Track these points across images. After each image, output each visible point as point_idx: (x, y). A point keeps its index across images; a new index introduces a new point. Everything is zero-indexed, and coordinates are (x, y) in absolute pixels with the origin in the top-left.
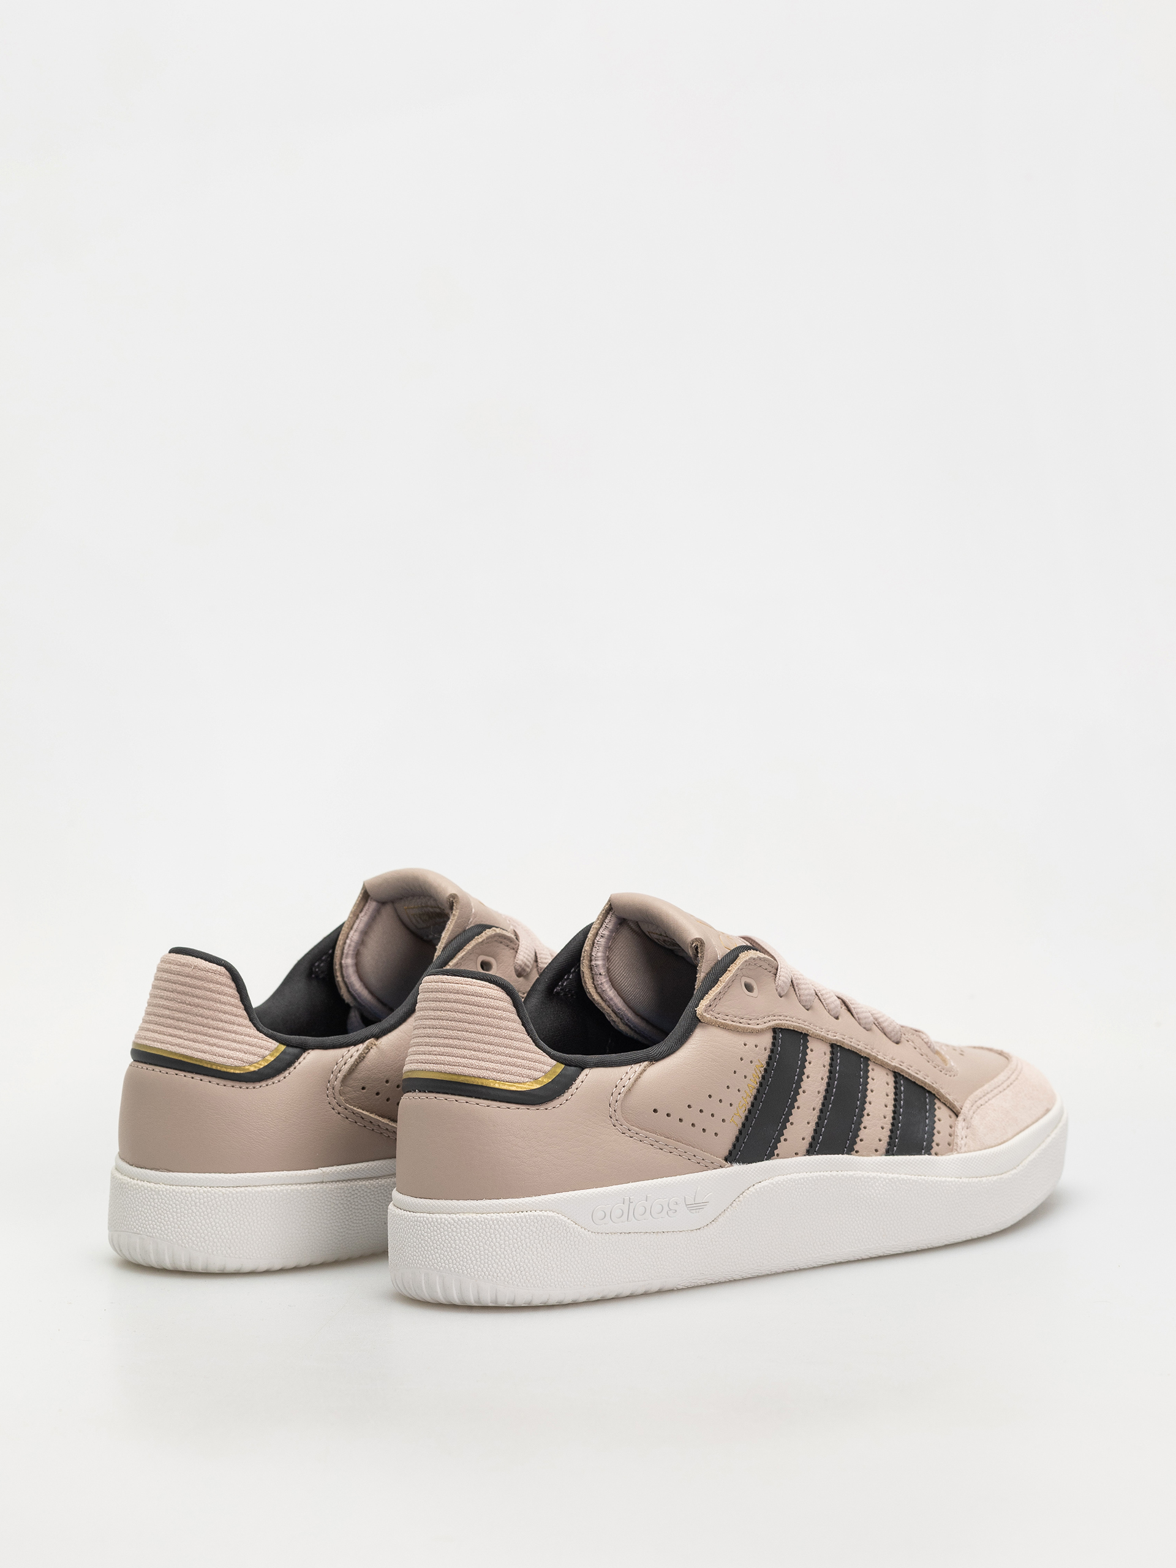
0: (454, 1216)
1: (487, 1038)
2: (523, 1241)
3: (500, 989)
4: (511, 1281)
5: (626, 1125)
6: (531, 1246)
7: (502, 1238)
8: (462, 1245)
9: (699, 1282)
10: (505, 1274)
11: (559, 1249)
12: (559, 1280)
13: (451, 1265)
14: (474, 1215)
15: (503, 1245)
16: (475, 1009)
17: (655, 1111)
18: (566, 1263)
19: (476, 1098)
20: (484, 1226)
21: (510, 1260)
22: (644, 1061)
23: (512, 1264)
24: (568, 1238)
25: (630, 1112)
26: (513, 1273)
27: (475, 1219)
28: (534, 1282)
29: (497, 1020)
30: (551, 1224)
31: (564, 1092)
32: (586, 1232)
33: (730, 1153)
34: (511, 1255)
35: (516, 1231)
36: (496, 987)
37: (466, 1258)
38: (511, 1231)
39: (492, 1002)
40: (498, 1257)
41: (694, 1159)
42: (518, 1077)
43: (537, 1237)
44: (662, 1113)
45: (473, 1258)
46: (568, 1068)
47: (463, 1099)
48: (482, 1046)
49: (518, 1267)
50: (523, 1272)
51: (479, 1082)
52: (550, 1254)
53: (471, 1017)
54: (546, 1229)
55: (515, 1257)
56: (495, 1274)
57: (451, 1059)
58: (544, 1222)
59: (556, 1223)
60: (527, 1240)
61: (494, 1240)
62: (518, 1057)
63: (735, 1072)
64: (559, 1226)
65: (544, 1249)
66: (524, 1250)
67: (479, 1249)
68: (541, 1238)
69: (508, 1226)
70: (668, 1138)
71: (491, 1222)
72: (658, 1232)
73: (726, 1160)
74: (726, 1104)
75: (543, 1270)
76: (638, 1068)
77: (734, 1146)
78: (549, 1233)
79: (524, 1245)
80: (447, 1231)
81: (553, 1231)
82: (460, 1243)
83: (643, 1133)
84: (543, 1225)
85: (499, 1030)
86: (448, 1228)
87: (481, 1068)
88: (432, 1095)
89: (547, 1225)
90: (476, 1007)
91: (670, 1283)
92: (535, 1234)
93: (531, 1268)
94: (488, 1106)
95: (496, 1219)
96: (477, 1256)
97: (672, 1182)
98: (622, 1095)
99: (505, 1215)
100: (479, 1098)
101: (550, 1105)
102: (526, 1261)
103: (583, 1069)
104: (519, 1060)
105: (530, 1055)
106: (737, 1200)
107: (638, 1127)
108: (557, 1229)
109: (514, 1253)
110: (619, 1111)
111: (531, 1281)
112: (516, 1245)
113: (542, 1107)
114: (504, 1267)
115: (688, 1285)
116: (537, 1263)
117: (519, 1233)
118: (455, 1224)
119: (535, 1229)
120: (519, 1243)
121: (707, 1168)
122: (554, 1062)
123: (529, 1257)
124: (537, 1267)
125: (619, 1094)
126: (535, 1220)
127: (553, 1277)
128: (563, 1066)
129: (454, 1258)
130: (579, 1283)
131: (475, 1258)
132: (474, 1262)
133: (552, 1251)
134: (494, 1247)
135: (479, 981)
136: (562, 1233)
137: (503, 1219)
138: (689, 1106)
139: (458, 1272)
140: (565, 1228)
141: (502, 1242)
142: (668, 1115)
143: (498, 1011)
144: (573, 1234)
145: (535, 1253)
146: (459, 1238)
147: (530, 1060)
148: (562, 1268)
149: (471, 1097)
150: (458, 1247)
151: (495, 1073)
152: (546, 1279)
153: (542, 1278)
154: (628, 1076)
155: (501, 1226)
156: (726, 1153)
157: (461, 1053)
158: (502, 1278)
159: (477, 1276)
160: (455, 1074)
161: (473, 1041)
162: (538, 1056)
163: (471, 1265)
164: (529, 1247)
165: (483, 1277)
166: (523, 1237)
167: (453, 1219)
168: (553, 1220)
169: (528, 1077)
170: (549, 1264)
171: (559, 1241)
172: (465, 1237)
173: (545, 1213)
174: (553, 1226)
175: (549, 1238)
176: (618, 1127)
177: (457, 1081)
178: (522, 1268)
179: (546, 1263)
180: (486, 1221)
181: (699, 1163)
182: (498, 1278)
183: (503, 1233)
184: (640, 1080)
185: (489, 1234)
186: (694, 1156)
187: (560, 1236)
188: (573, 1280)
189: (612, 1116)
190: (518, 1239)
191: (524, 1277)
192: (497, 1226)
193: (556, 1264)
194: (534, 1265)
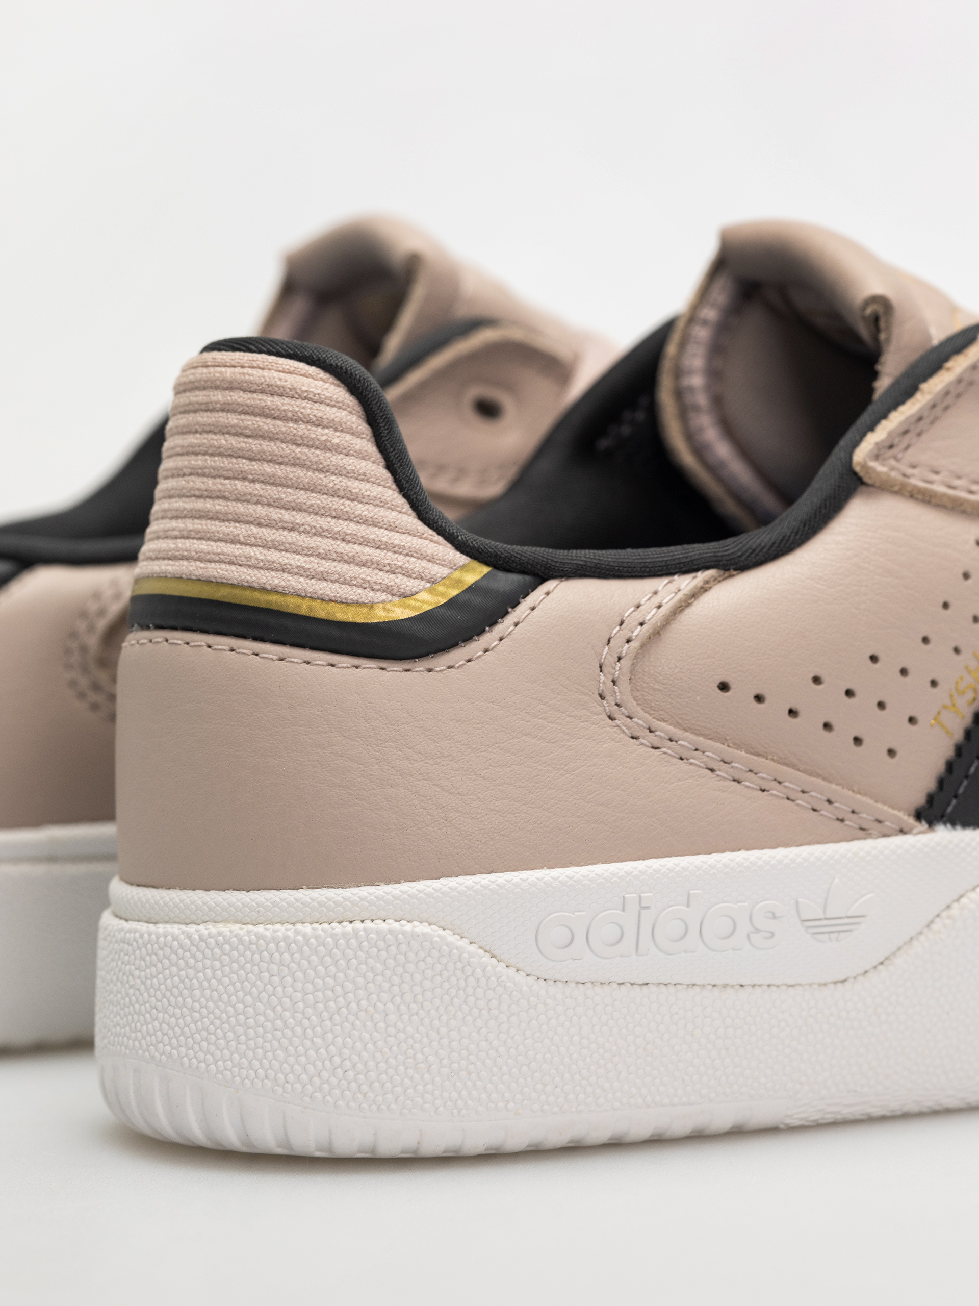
0: (192, 929)
1: (288, 495)
2: (351, 995)
3: (332, 379)
4: (318, 1095)
5: (642, 718)
6: (371, 1009)
7: (299, 985)
8: (207, 1001)
9: (847, 1112)
10: (304, 1077)
11: (444, 1018)
12: (445, 1094)
13: (183, 1050)
14: (236, 928)
15: (301, 1005)
16: (266, 425)
17: (724, 687)
18: (464, 1053)
19: (255, 639)
20: (256, 956)
21: (317, 1040)
22: (707, 568)
23: (323, 1051)
24: (470, 990)
25: (657, 686)
26: (325, 1075)
27: (236, 936)
28: (380, 1098)
29: (318, 452)
30: (422, 954)
31: (481, 632)
32: (520, 978)
33: (931, 799)
34: (318, 1029)
35: (332, 968)
36: (322, 374)
37: (215, 1034)
38: (320, 968)
39: (308, 409)
40: (289, 1033)
41: (826, 811)
42: (360, 591)
43: (386, 985)
44: (742, 692)
45: (230, 1035)
46: (501, 575)
47: (224, 642)
48: (276, 514)
49: (337, 1060)
50: (351, 1074)
51: (263, 600)
52: (421, 1029)
53: (255, 445)
54: (411, 967)
55: (330, 1035)
56: (281, 1076)
57: (203, 546)
58: (404, 947)
59: (435, 953)
60: (361, 993)
61: (279, 989)
62: (365, 542)
63: (946, 605)
64: (444, 960)
65: (406, 1017)
66: (351, 1018)
67: (244, 1013)
68: (396, 988)
69: (314, 958)
70: (758, 755)
71: (272, 945)
72: (725, 986)
73: (919, 815)
74: (918, 680)
75: (402, 1068)
76: (686, 583)
77: (941, 782)
78: (418, 977)
79: (354, 1006)
80: (176, 965)
81: (429, 973)
82: (203, 996)
83: (687, 739)
84: (401, 958)
85: (322, 476)
86: (179, 959)
87: (269, 567)
88: (178, 637)
89: (411, 956)
90: (269, 421)
91: (762, 1114)
92: (380, 978)
93: (371, 1064)
94: (281, 660)
95: (286, 938)
96: (240, 1030)
97: (760, 863)
98: (634, 644)
99: (308, 928)
100: (262, 640)
101: (441, 661)
102: (358, 1045)
103: (543, 580)
104: (367, 550)
105: (397, 539)
106: (944, 914)
107: (677, 725)
108: (438, 967)
109: (328, 1023)
110: (624, 683)
111: (371, 1095)
112: (332, 1004)
113: (420, 666)
114: (303, 1059)
115: (816, 1116)
116: (386, 1050)
117: (341, 975)
118: (194, 949)
119: (379, 967)
120: (341, 999)
121: (864, 832)
122: (462, 559)
123: (366, 1036)
124: (386, 1062)
125: (628, 641)
126: (381, 944)
127: (430, 1087)
128: (486, 570)
129: (188, 1034)
130: (501, 1105)
131: (234, 1032)
132: (233, 1043)
133: (427, 1021)
134: (279, 1008)
135: (281, 361)
136: (454, 980)
137: (300, 938)
138: (817, 680)
139: (197, 1068)
140: (459, 965)
141: (299, 995)
142: (759, 698)
143: (319, 429)
144: (483, 981)
145: (382, 1025)
146: (200, 983)
147: (396, 549)
148: (455, 1066)
149: (244, 637)
150: (197, 1005)
151: (302, 579)
152: (410, 1091)
153: (399, 1089)
154: (656, 600)
155: (297, 956)
156: (919, 798)
157: (227, 530)
158: (298, 1086)
159: (238, 1079)
160: (208, 582)
161: (257, 503)
162: (422, 541)
163: (226, 1051)
164: (366, 1011)
165: (252, 1082)
166: (349, 986)
167: (189, 937)
168: (427, 945)
169: (388, 590)
170: (419, 1056)
171: (446, 997)
172: (213, 981)
173: (408, 927)
174: (429, 960)
175: (417, 989)
176: (621, 720)
177: (211, 597)
178: (347, 1063)
179: (411, 1052)
180: (261, 941)
181: (842, 820)
182: (289, 1086)
183: (299, 975)
184: (688, 611)
185: (266, 975)
186: (829, 802)
187: (446, 985)
188: (484, 1096)
189: (607, 694)
190: (338, 988)
191: (353, 1085)
192: (287, 956)
193: (437, 1054)
194: (378, 1055)
